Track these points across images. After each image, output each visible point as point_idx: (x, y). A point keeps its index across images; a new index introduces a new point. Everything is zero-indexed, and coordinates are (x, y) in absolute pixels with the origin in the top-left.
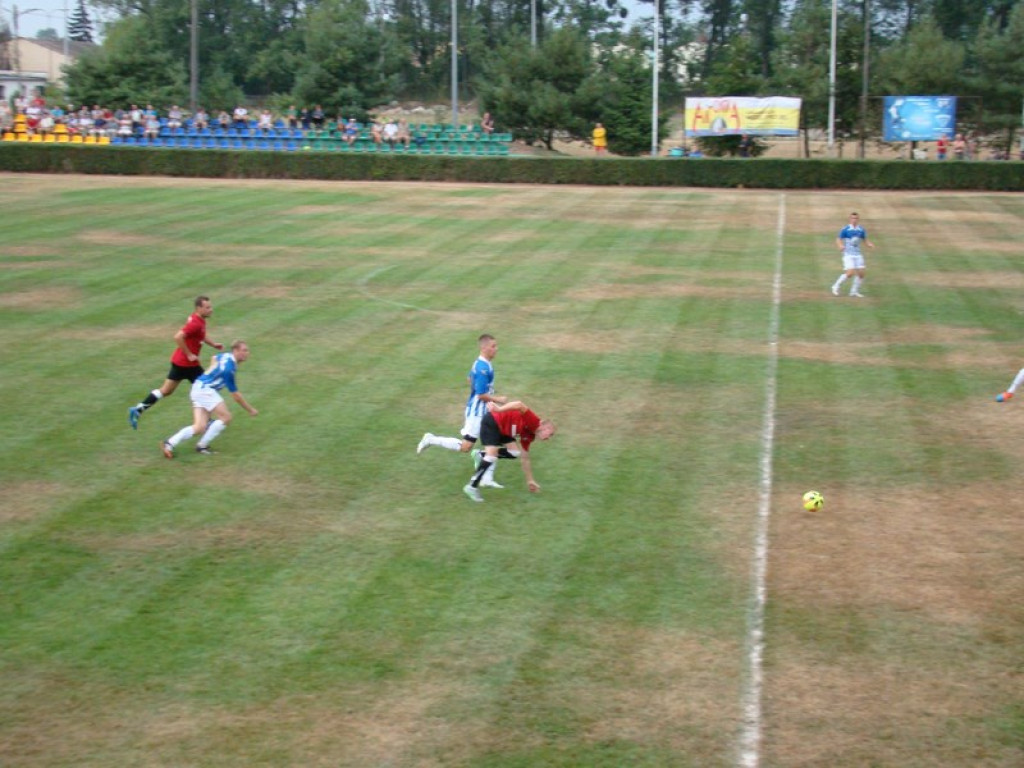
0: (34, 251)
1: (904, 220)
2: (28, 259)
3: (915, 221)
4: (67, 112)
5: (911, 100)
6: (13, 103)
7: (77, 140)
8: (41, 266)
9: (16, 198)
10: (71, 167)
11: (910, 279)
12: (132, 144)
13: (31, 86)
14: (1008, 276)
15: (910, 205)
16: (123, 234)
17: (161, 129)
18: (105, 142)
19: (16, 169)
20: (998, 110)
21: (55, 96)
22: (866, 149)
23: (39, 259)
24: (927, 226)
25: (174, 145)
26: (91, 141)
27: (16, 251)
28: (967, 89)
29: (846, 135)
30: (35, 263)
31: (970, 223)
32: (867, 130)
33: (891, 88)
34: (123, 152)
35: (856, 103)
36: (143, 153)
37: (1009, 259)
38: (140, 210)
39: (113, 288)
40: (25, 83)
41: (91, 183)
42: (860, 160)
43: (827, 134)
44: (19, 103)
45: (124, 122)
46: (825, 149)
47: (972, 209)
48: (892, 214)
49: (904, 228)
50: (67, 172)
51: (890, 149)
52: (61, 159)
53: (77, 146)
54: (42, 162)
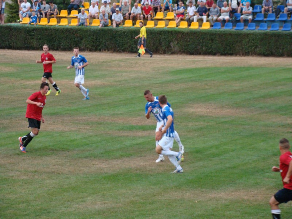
0: (149, 122)
4: (176, 1)
7: (184, 25)
9: (133, 75)
10: (177, 49)
12: (229, 28)
16: (222, 107)
17: (254, 14)
18: (206, 26)
25: (265, 29)
26: (195, 26)
27: (134, 121)
34: (222, 35)
36: (239, 36)
38: (237, 86)
39: (215, 155)
41: (194, 62)
45: (223, 8)
50: (173, 53)
52: (170, 42)
53: (184, 30)
54: (154, 44)
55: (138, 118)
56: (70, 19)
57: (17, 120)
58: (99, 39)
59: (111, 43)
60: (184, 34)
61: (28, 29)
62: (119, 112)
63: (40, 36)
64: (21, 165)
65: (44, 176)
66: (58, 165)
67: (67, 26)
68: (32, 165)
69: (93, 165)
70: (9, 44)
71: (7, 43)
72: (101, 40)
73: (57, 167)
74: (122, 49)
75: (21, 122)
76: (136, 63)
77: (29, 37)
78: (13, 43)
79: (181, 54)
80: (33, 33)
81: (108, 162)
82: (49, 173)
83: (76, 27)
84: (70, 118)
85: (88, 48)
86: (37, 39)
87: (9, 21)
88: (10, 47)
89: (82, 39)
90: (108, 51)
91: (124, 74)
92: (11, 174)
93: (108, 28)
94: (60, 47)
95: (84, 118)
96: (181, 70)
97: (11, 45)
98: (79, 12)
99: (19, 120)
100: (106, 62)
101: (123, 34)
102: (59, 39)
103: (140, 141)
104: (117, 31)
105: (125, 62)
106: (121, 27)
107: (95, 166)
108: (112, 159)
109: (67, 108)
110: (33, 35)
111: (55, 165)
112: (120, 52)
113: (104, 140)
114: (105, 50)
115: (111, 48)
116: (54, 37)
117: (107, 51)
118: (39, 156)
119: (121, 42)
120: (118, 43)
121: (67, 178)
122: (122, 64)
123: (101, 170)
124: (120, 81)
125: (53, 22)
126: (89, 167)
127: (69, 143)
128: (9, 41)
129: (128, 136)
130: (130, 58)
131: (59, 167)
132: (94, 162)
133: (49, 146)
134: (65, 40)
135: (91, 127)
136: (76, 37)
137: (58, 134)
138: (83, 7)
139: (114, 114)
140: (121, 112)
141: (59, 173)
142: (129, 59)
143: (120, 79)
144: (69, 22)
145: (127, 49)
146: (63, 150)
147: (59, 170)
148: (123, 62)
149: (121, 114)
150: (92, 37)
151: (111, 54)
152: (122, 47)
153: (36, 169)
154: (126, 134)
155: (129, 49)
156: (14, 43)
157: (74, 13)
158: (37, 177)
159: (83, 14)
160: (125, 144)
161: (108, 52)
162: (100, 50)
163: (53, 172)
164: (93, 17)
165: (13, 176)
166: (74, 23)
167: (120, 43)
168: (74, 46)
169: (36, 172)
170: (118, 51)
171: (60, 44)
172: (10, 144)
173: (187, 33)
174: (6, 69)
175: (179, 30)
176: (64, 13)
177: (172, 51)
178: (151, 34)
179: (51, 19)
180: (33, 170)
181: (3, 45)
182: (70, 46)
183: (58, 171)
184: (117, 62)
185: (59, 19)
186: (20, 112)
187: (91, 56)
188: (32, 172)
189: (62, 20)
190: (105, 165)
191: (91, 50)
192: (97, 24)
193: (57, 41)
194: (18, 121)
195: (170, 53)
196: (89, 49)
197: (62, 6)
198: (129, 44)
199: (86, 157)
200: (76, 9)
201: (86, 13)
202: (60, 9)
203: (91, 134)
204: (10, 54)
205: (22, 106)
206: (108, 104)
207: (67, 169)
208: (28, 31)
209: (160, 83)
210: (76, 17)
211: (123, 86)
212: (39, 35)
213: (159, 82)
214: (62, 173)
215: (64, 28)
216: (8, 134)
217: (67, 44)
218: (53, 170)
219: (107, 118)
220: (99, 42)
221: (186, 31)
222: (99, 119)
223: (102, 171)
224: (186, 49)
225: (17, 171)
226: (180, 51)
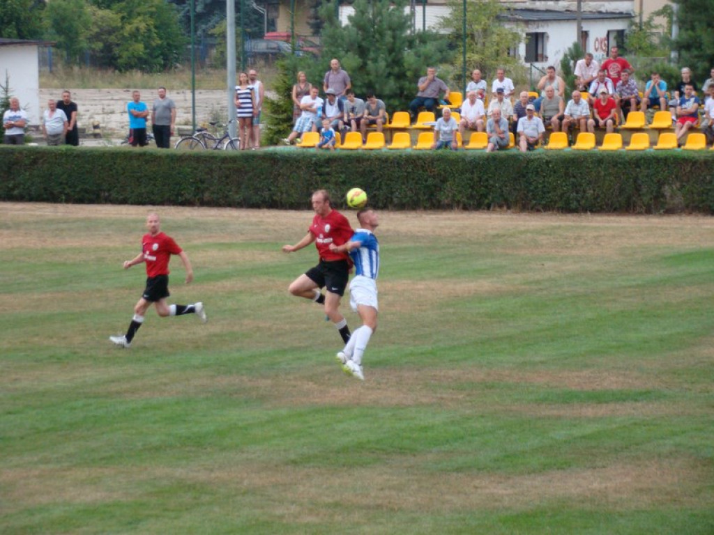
0: (611, 382)
2: (598, 398)
4: (676, 84)
6: (567, 70)
7: (696, 143)
8: (626, 412)
9: (571, 267)
10: (679, 200)
13: (598, 31)
19: (567, 209)
21: (649, 50)
23: (621, 397)
27: (574, 380)
30: (611, 406)
40: (586, 27)
44: (579, 68)
50: (670, 211)
52: (661, 184)
53: (696, 155)
54: (622, 190)
55: (585, 373)
56: (415, 133)
57: (290, 380)
58: (487, 180)
59: (515, 189)
60: (698, 165)
61: (314, 159)
62: (537, 359)
63: (343, 176)
64: (301, 489)
65: (357, 516)
66: (390, 488)
67: (409, 151)
68: (327, 488)
69: (476, 488)
70: (271, 196)
71: (266, 194)
72: (491, 182)
73: (387, 492)
74: (544, 202)
75: (299, 383)
76: (578, 238)
77: (318, 178)
78: (279, 194)
79: (690, 213)
80: (328, 170)
81: (511, 482)
82: (368, 507)
83: (431, 152)
84: (416, 373)
85: (458, 202)
86: (336, 184)
87: (272, 141)
88: (273, 204)
89: (444, 181)
90: (509, 208)
91: (548, 264)
92: (278, 512)
93: (507, 152)
94: (391, 202)
95: (451, 373)
96: (691, 254)
97: (275, 198)
98: (438, 114)
99: (295, 379)
100: (504, 236)
101: (544, 166)
102: (388, 182)
103: (589, 429)
104: (529, 161)
105: (550, 234)
106: (539, 150)
107: (479, 491)
108: (521, 474)
109: (411, 348)
110: (328, 174)
111: (382, 489)
112: (538, 211)
113: (501, 428)
114: (501, 206)
115: (516, 202)
116: (378, 178)
117: (505, 208)
118: (344, 466)
119: (540, 186)
120: (532, 188)
121: (413, 520)
122: (543, 239)
123: (496, 500)
124: (538, 282)
125: (376, 142)
126: (466, 494)
127: (415, 435)
128: (270, 190)
129: (559, 418)
130: (562, 224)
131: (394, 493)
132: (477, 482)
133: (369, 442)
134: (403, 184)
135: (469, 395)
136: (430, 177)
137: (389, 414)
138: (448, 102)
139: (524, 363)
140: (543, 359)
141: (392, 510)
142: (559, 227)
143: (538, 277)
144: (414, 142)
145: (556, 202)
146: (401, 451)
147: (392, 501)
148: (545, 234)
149: (542, 363)
150: (468, 175)
151: (515, 216)
152: (543, 198)
153: (337, 498)
154: (555, 412)
155: (560, 204)
156: (282, 193)
157: (426, 118)
158: (340, 518)
159: (447, 120)
160: (552, 438)
161: (509, 211)
162: (488, 207)
163: (379, 507)
164: (470, 128)
165: (282, 517)
166: (426, 143)
167: (536, 188)
168: (426, 197)
169: (337, 505)
170: (532, 209)
171: (392, 193)
172: (274, 436)
173: (706, 162)
174: (263, 257)
175: (685, 154)
176: (401, 119)
177: (667, 207)
178: (614, 166)
179: (371, 135)
180: (330, 500)
181: (256, 198)
182: (415, 198)
183: (389, 503)
184: (529, 235)
185: (390, 133)
186: (299, 359)
187: (467, 223)
188: (328, 506)
189: (397, 135)
190: (506, 489)
191: (466, 208)
192: (480, 144)
193: (384, 187)
194: (293, 383)
195: (662, 211)
196: (461, 206)
197: (396, 102)
198: (559, 192)
199: (459, 470)
200: (429, 109)
201: (455, 118)
202: (391, 111)
203: (468, 412)
204: (272, 220)
205: (302, 345)
206: (510, 338)
207: (412, 499)
208: (316, 163)
209: (638, 286)
210: (430, 129)
211: (545, 292)
212: (342, 173)
213: (634, 283)
214: (400, 509)
215: (400, 156)
216: (271, 413)
217: (409, 193)
218: (380, 502)
219: (507, 372)
220: (486, 187)
221: (702, 157)
222: (489, 375)
223: (497, 504)
224: (703, 201)
225: (293, 503)
226: (687, 206)
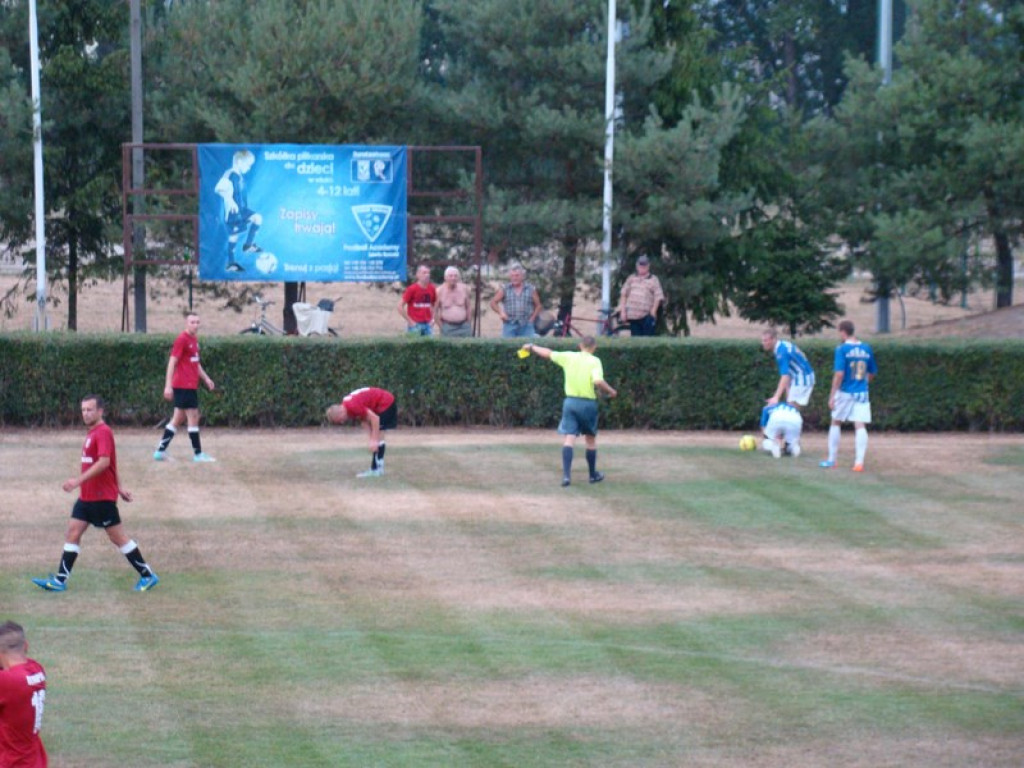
1: (284, 523)
3: (314, 524)
5: (278, 155)
11: (310, 705)
14: (598, 690)
15: (293, 473)
20: (532, 188)
22: (149, 303)
24: (350, 539)
28: (437, 124)
29: (87, 260)
31: (474, 529)
32: (150, 244)
33: (218, 119)
35: (113, 159)
37: (597, 636)
42: (132, 335)
43: (31, 256)
46: (20, 301)
47: (475, 485)
48: (244, 503)
49: (281, 546)
51: (223, 301)
